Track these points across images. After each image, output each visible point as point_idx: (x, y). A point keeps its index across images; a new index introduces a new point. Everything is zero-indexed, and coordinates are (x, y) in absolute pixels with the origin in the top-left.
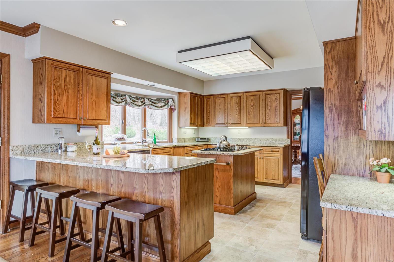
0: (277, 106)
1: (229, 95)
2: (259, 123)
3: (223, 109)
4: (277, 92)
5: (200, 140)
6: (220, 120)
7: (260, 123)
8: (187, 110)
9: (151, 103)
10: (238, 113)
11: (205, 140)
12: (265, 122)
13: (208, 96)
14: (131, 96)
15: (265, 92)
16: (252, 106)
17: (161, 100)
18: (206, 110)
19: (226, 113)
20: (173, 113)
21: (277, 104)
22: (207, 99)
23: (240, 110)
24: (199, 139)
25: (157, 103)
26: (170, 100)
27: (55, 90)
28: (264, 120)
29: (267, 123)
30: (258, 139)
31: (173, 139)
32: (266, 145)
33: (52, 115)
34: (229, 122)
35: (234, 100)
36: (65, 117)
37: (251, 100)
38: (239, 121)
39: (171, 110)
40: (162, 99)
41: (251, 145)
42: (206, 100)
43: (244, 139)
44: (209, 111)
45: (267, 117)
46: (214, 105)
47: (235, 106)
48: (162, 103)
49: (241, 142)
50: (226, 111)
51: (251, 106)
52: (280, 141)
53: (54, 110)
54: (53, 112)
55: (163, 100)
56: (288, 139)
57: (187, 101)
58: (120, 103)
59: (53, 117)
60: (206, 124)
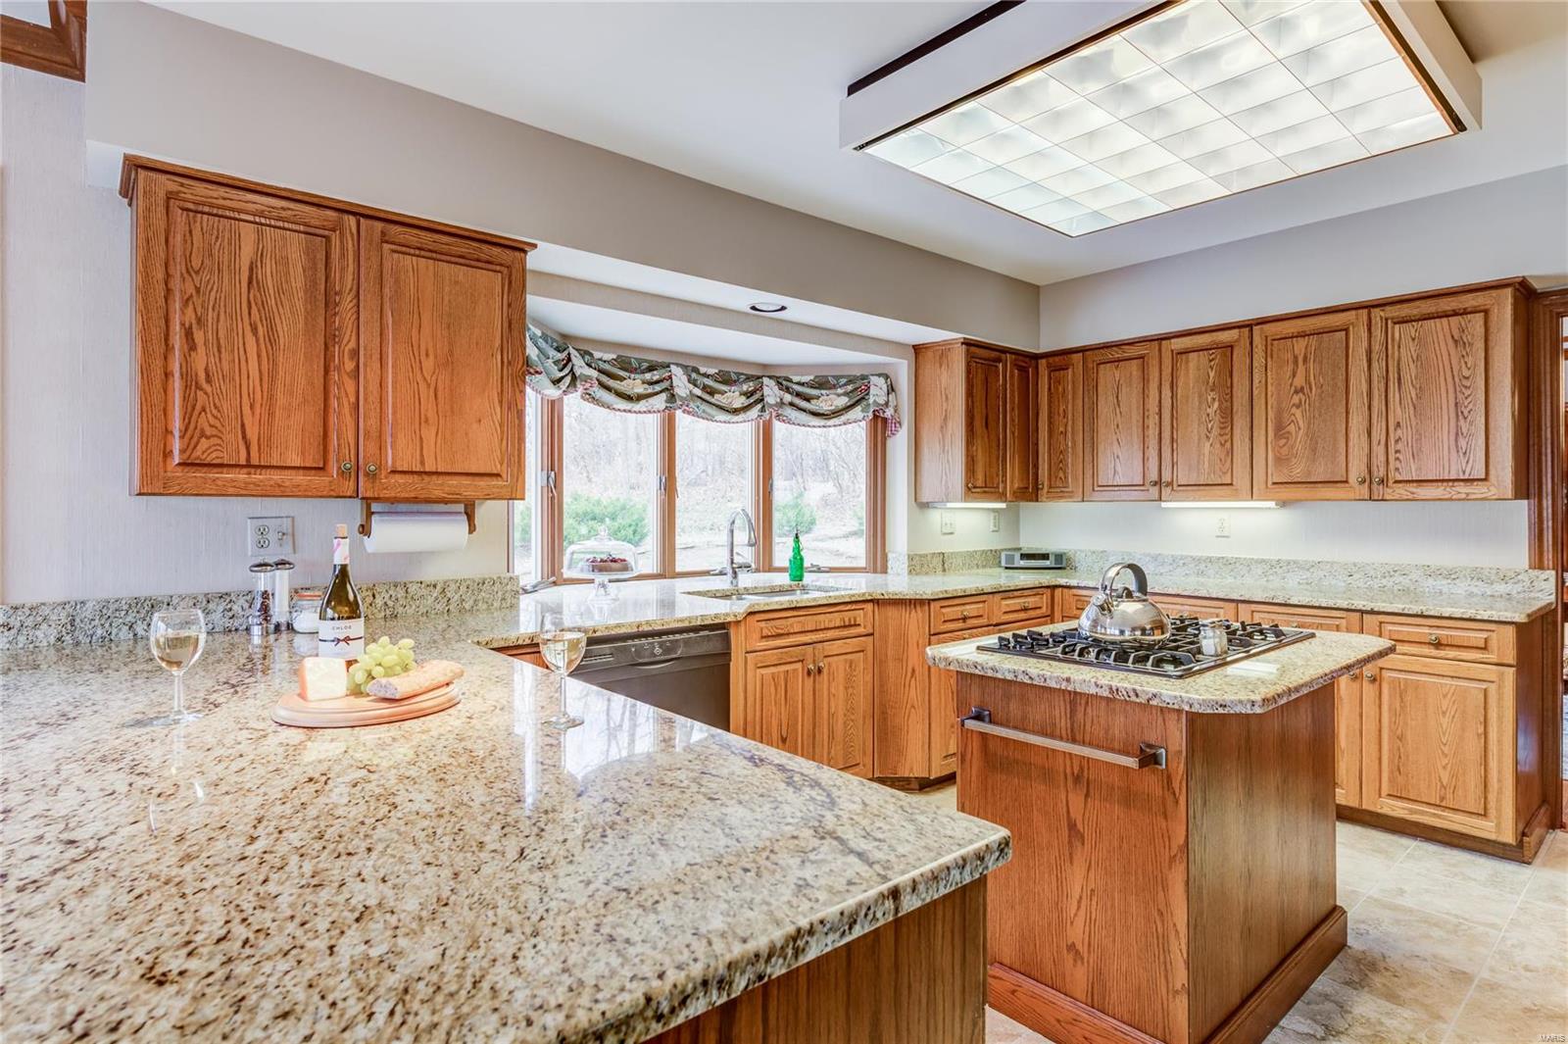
0: (1465, 383)
1: (1164, 342)
2: (1346, 482)
3: (1136, 417)
4: (1470, 301)
5: (1023, 563)
6: (1119, 469)
7: (1353, 479)
8: (950, 424)
9: (788, 398)
10: (1215, 432)
11: (1047, 563)
12: (1382, 473)
13: (1057, 359)
14: (696, 370)
15: (1388, 308)
16: (1302, 389)
17: (832, 381)
18: (1050, 423)
19: (1152, 432)
20: (889, 442)
21: (1466, 373)
22: (1054, 369)
23: (1227, 415)
24: (1017, 556)
25: (818, 398)
26: (874, 379)
27: (194, 326)
28: (1374, 460)
29: (1396, 482)
30: (1332, 563)
31: (890, 556)
32: (1397, 607)
33: (176, 452)
34: (1166, 477)
35: (1191, 365)
36: (255, 461)
37: (1296, 358)
38: (1224, 473)
39: (881, 427)
40: (837, 378)
41: (1294, 601)
42: (1050, 378)
43: (1249, 564)
44: (1061, 429)
45: (1399, 446)
46: (1086, 399)
47: (1200, 397)
48: (839, 395)
49: (1230, 580)
50: (1152, 421)
51: (1296, 392)
52: (1480, 583)
53: (186, 430)
54: (182, 437)
55: (843, 381)
56: (1537, 572)
57: (952, 382)
58: (640, 398)
59: (179, 464)
60: (1050, 487)
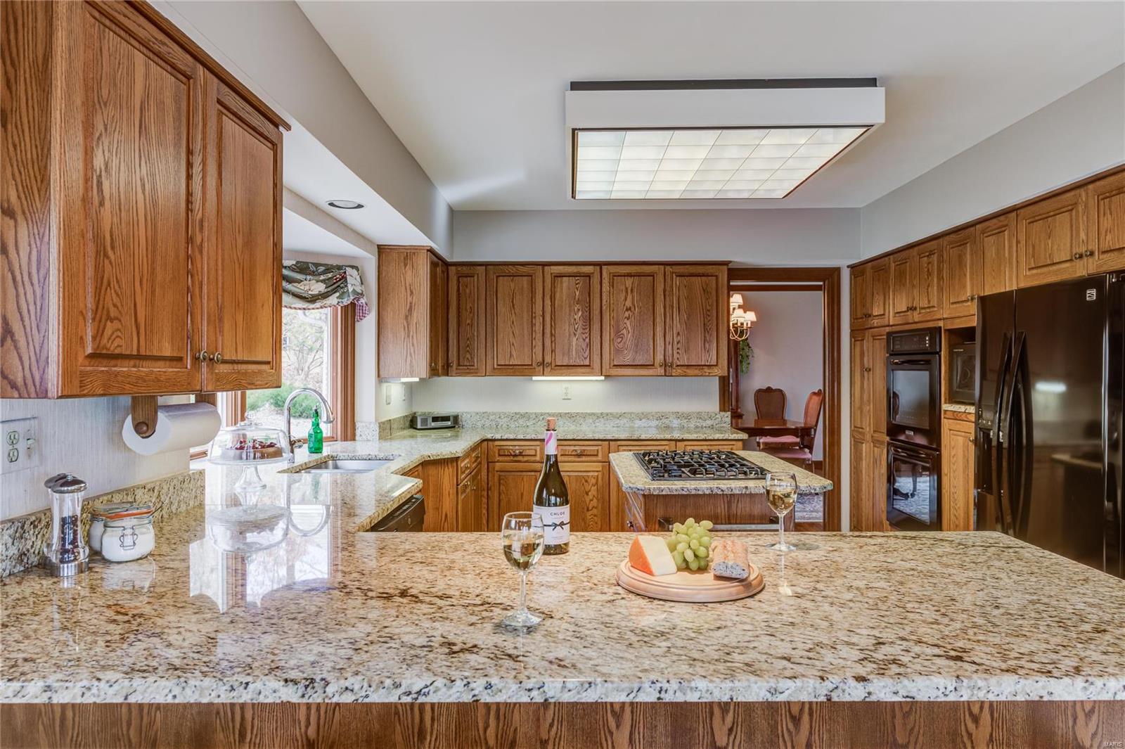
0: (708, 313)
1: (546, 268)
2: (653, 365)
3: (526, 317)
4: (710, 269)
5: (434, 424)
6: (514, 353)
7: (657, 364)
10: (579, 331)
12: (671, 360)
13: (464, 268)
15: (674, 267)
16: (630, 309)
17: (312, 268)
18: (459, 316)
19: (538, 328)
20: (357, 325)
21: (708, 308)
26: (349, 270)
29: (678, 366)
31: (358, 425)
32: (694, 436)
33: (89, 338)
34: (548, 359)
35: (565, 285)
36: (143, 352)
37: (627, 289)
38: (586, 358)
40: (317, 265)
43: (585, 416)
44: (468, 321)
45: (679, 346)
46: (488, 301)
47: (570, 307)
48: (318, 282)
49: (573, 427)
51: (627, 310)
52: (700, 421)
54: (94, 319)
55: (322, 269)
59: (91, 356)
60: (459, 365)
